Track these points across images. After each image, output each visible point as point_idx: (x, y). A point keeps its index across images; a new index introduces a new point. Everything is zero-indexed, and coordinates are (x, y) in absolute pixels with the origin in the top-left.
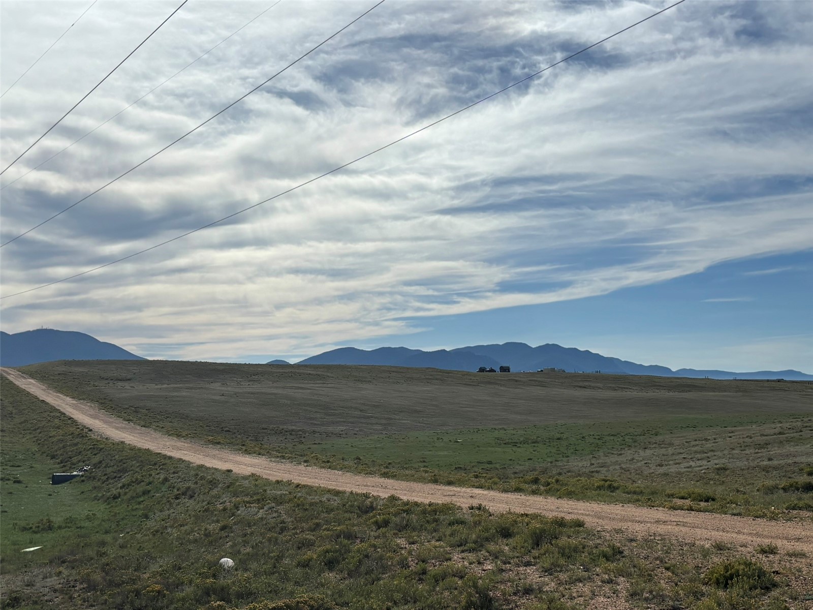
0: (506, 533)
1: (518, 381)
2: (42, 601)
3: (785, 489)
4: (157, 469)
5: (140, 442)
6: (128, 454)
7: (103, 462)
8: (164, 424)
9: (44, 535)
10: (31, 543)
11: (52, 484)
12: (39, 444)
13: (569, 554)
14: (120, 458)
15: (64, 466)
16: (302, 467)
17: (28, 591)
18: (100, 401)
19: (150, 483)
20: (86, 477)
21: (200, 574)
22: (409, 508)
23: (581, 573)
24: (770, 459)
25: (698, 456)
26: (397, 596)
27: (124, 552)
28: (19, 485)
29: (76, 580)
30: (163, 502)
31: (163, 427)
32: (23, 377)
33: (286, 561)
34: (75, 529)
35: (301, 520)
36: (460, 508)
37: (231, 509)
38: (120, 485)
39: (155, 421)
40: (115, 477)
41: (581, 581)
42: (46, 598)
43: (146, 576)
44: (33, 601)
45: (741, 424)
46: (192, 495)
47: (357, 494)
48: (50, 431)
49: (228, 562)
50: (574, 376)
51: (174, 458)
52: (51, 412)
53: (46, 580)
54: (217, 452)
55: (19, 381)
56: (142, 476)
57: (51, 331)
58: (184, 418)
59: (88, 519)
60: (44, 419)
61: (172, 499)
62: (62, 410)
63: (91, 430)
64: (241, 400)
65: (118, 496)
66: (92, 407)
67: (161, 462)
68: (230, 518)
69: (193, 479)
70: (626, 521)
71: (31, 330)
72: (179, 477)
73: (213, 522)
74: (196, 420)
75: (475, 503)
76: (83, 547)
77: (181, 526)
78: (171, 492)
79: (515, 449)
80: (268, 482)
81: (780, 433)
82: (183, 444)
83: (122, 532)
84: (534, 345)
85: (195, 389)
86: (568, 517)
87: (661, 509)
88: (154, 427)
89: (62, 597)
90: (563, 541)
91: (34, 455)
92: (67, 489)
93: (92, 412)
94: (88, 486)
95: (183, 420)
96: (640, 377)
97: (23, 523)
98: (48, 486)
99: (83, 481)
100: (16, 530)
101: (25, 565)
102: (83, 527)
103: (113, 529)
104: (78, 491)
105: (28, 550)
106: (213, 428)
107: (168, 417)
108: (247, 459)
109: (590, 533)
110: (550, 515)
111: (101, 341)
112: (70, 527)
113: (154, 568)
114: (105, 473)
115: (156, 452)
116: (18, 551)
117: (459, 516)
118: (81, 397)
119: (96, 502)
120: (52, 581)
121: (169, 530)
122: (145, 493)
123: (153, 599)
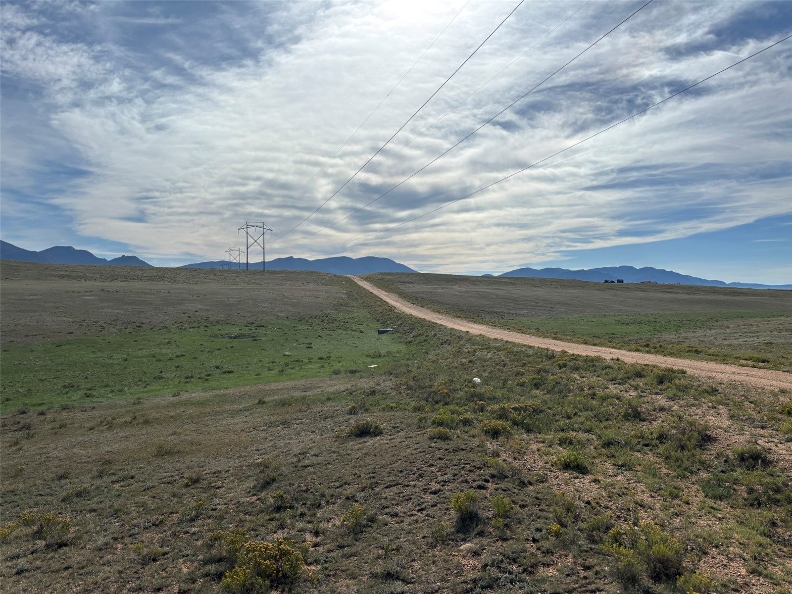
0: (639, 375)
1: (628, 288)
2: (386, 393)
4: (430, 329)
5: (420, 315)
6: (414, 321)
7: (403, 324)
9: (377, 359)
10: (372, 363)
11: (378, 334)
12: (371, 314)
13: (684, 389)
14: (411, 323)
15: (384, 325)
16: (506, 332)
17: (378, 387)
18: (399, 293)
19: (427, 336)
20: (394, 331)
21: (465, 386)
22: (575, 358)
23: (693, 401)
25: (751, 335)
26: (580, 406)
27: (421, 371)
28: (362, 334)
29: (400, 384)
30: (435, 346)
31: (430, 308)
32: (361, 280)
33: (510, 382)
34: (392, 357)
35: (514, 360)
36: (605, 359)
37: (472, 352)
38: (412, 336)
39: (426, 305)
40: (409, 332)
41: (694, 406)
42: (388, 392)
43: (437, 384)
44: (382, 393)
45: (773, 316)
46: (450, 343)
47: (542, 348)
48: (376, 308)
49: (477, 380)
50: (663, 286)
51: (438, 324)
52: (375, 298)
53: (385, 383)
54: (460, 322)
55: (359, 282)
56: (423, 332)
59: (398, 352)
60: (372, 302)
61: (439, 345)
62: (381, 297)
63: (395, 308)
64: (470, 295)
65: (411, 341)
67: (432, 326)
68: (472, 356)
69: (449, 335)
70: (712, 371)
71: (364, 257)
72: (442, 334)
73: (464, 358)
74: (447, 305)
75: (615, 357)
76: (399, 367)
77: (447, 359)
78: (439, 341)
79: (628, 327)
80: (489, 339)
83: (416, 360)
84: (638, 268)
85: (445, 288)
86: (675, 368)
87: (733, 365)
89: (396, 392)
90: (677, 381)
91: (369, 319)
92: (386, 337)
93: (395, 299)
94: (396, 336)
95: (440, 304)
97: (367, 353)
98: (376, 335)
99: (393, 333)
100: (364, 356)
101: (372, 374)
102: (396, 357)
103: (411, 358)
104: (391, 338)
105: (371, 366)
106: (456, 309)
107: (432, 303)
108: (476, 326)
109: (694, 378)
110: (664, 366)
112: (390, 356)
113: (440, 380)
114: (404, 329)
116: (367, 366)
117: (607, 364)
119: (400, 344)
120: (388, 383)
121: (441, 361)
122: (425, 341)
123: (444, 397)
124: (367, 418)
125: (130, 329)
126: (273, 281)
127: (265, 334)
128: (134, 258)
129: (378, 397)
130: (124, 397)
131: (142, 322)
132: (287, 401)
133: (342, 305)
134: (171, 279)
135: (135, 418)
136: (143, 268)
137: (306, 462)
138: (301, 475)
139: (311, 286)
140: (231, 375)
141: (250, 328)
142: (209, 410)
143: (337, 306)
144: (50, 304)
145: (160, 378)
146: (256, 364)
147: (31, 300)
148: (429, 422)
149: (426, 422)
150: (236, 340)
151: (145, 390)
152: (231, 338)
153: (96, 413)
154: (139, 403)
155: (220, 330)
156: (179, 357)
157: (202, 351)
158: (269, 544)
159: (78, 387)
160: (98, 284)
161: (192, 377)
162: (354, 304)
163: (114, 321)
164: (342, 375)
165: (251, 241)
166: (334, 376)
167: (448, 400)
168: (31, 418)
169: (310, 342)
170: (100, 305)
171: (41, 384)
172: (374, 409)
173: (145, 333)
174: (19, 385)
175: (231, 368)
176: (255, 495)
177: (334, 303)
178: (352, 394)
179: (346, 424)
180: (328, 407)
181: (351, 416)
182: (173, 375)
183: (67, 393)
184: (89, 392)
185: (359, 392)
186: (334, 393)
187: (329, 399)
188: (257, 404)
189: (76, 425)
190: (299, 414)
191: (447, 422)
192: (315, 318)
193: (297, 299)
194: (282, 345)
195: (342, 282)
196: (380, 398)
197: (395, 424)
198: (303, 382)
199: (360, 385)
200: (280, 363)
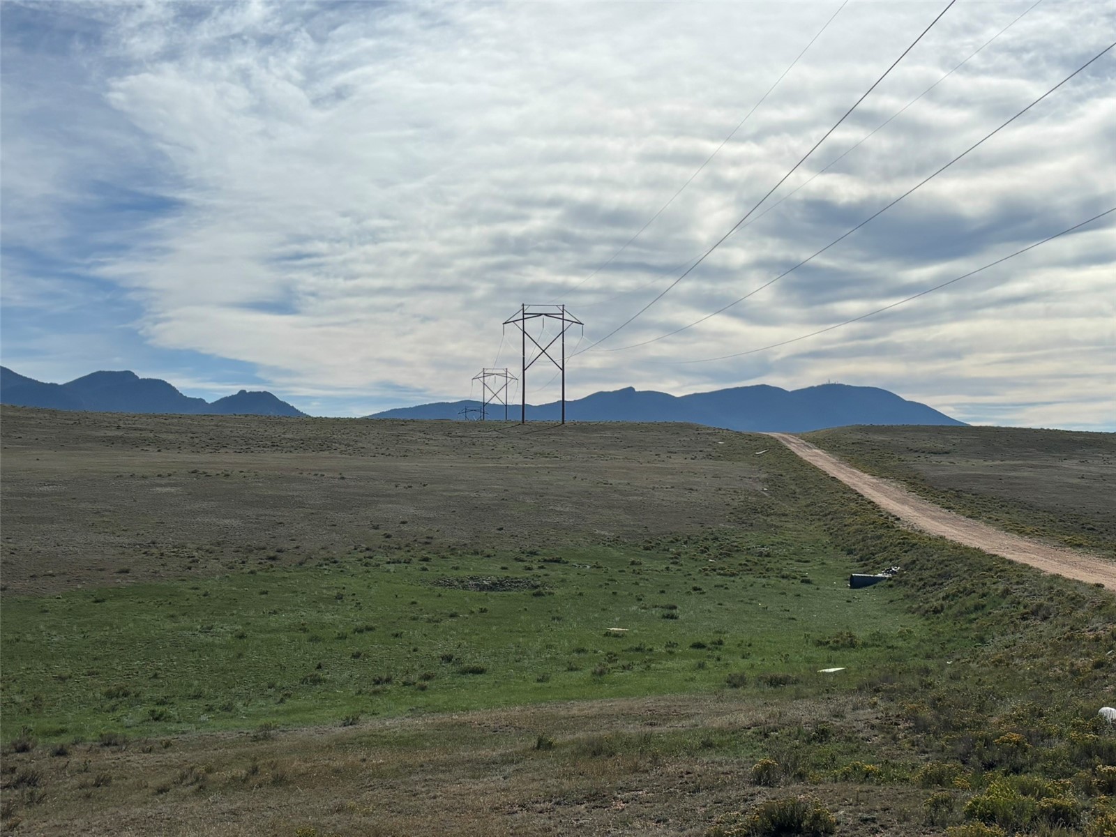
2: (856, 738)
4: (993, 577)
5: (965, 538)
6: (950, 554)
7: (917, 562)
8: (998, 515)
9: (844, 653)
10: (829, 661)
11: (851, 588)
12: (831, 534)
14: (941, 559)
15: (866, 565)
17: (838, 723)
18: (909, 481)
19: (984, 595)
20: (895, 581)
21: (1074, 726)
27: (960, 685)
28: (808, 585)
29: (898, 716)
30: (1004, 622)
31: (997, 520)
32: (808, 446)
34: (885, 649)
37: (1106, 640)
38: (941, 595)
39: (985, 511)
40: (935, 584)
42: (861, 735)
43: (995, 720)
44: (846, 736)
46: (1046, 615)
48: (845, 518)
51: (1017, 563)
52: (844, 493)
53: (858, 712)
54: (1079, 558)
55: (802, 451)
56: (973, 585)
57: (842, 387)
58: (1026, 508)
59: (902, 637)
60: (836, 502)
61: (1017, 619)
62: (859, 491)
63: (898, 519)
64: (1111, 485)
65: (939, 608)
66: (898, 488)
67: (998, 567)
68: (1106, 652)
69: (1047, 593)
71: (815, 385)
72: (1026, 590)
73: (1081, 655)
74: (1045, 511)
76: (900, 673)
77: (1034, 657)
78: (1015, 609)
82: (1027, 544)
83: (949, 658)
85: (1042, 467)
88: (985, 519)
89: (883, 736)
91: (825, 548)
92: (870, 595)
93: (899, 495)
94: (899, 592)
95: (1024, 511)
97: (818, 637)
98: (845, 588)
99: (891, 586)
100: (809, 644)
101: (827, 690)
102: (896, 648)
103: (936, 653)
104: (886, 599)
105: (827, 670)
106: (1070, 524)
107: (1003, 506)
111: (907, 400)
112: (879, 646)
113: (1006, 710)
114: (920, 577)
115: (991, 553)
116: (815, 669)
118: (883, 475)
119: (910, 615)
120: (865, 714)
121: (1017, 661)
122: (978, 608)
123: (1011, 752)
124: (797, 795)
125: (252, 565)
126: (584, 450)
127: (563, 581)
128: (266, 397)
129: (836, 746)
130: (233, 722)
131: (280, 546)
132: (606, 745)
133: (755, 511)
134: (349, 445)
135: (255, 771)
136: (284, 420)
139: (677, 461)
140: (479, 678)
141: (527, 564)
142: (421, 759)
143: (744, 512)
144: (83, 505)
145: (317, 681)
146: (539, 653)
147: (44, 495)
148: (959, 812)
149: (951, 810)
150: (493, 593)
151: (281, 708)
152: (482, 588)
153: (173, 756)
154: (266, 738)
155: (457, 568)
156: (360, 631)
157: (414, 619)
159: (137, 696)
160: (186, 457)
161: (388, 681)
162: (787, 507)
163: (219, 544)
164: (751, 690)
165: (532, 351)
166: (729, 691)
167: (1020, 760)
168: (39, 761)
169: (671, 603)
170: (188, 508)
171: (60, 688)
172: (820, 774)
173: (287, 575)
174: (15, 687)
175: (480, 662)
177: (735, 504)
178: (766, 736)
179: (742, 807)
180: (703, 764)
181: (758, 788)
182: (346, 675)
183: (113, 709)
184: (160, 709)
185: (786, 731)
186: (721, 731)
187: (707, 745)
188: (533, 749)
189: (131, 781)
190: (631, 777)
191: (1005, 813)
192: (686, 543)
193: (642, 495)
194: (604, 610)
195: (757, 450)
196: (840, 746)
197: (868, 812)
198: (649, 701)
199: (791, 714)
200: (596, 652)
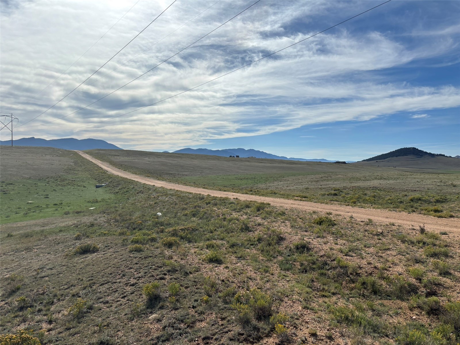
0: (248, 207)
1: (241, 160)
3: (328, 195)
4: (130, 184)
5: (123, 175)
6: (120, 179)
7: (112, 181)
8: (131, 170)
9: (95, 204)
10: (91, 206)
11: (96, 188)
12: (91, 175)
13: (270, 213)
14: (118, 180)
15: (99, 182)
16: (177, 185)
17: (96, 222)
18: (110, 162)
19: (128, 188)
20: (107, 186)
21: (152, 218)
22: (215, 198)
23: (274, 219)
24: (321, 186)
25: (299, 184)
26: (218, 225)
27: (124, 210)
28: (85, 188)
29: (111, 219)
30: (133, 194)
33: (179, 214)
35: (181, 201)
36: (230, 199)
37: (156, 197)
38: (118, 189)
39: (128, 169)
40: (117, 186)
41: (274, 222)
42: (102, 224)
43: (134, 218)
44: (98, 225)
45: (309, 175)
46: (143, 192)
47: (197, 194)
48: (94, 171)
49: (160, 214)
50: (259, 159)
51: (135, 181)
52: (94, 165)
53: (100, 218)
54: (149, 179)
55: (83, 155)
56: (126, 186)
57: (93, 139)
58: (137, 168)
59: (109, 199)
60: (92, 167)
61: (136, 194)
62: (98, 165)
63: (107, 171)
64: (155, 163)
65: (118, 192)
67: (131, 182)
68: (157, 200)
69: (143, 187)
70: (282, 203)
71: (86, 139)
72: (138, 187)
73: (151, 201)
74: (141, 169)
75: (235, 197)
76: (110, 208)
77: (141, 202)
78: (136, 191)
79: (241, 181)
80: (167, 189)
81: (321, 178)
82: (138, 176)
83: (121, 204)
84: (246, 150)
85: (140, 159)
86: (265, 202)
87: (291, 200)
89: (107, 224)
90: (266, 209)
91: (89, 178)
92: (101, 190)
93: (107, 165)
94: (107, 189)
96: (279, 160)
97: (88, 200)
98: (94, 188)
100: (86, 202)
101: (92, 213)
102: (108, 202)
103: (118, 203)
104: (105, 190)
105: (91, 209)
106: (147, 172)
107: (132, 168)
108: (159, 182)
109: (274, 207)
110: (260, 201)
111: (109, 143)
112: (104, 202)
113: (136, 215)
114: (113, 185)
115: (129, 179)
116: (88, 208)
117: (231, 201)
118: (104, 161)
119: (111, 194)
120: (102, 219)
121: (137, 203)
122: (127, 191)
123: (139, 225)
124: (87, 242)
126: (19, 153)
127: (13, 189)
132: (30, 234)
133: (71, 170)
137: (43, 274)
138: (39, 283)
139: (48, 157)
141: (1, 185)
143: (67, 170)
146: (6, 210)
148: (129, 241)
149: (127, 241)
158: (13, 335)
162: (79, 169)
164: (71, 215)
165: (2, 126)
166: (65, 216)
167: (141, 227)
169: (48, 194)
172: (93, 235)
176: (4, 300)
177: (65, 168)
178: (77, 227)
179: (73, 247)
180: (60, 236)
181: (77, 241)
185: (83, 225)
186: (64, 227)
187: (61, 231)
188: (6, 237)
190: (39, 242)
191: (141, 241)
192: (51, 178)
193: (38, 166)
194: (26, 197)
195: (71, 154)
196: (97, 228)
197: (107, 244)
198: (42, 220)
199: (83, 221)
200: (24, 208)
